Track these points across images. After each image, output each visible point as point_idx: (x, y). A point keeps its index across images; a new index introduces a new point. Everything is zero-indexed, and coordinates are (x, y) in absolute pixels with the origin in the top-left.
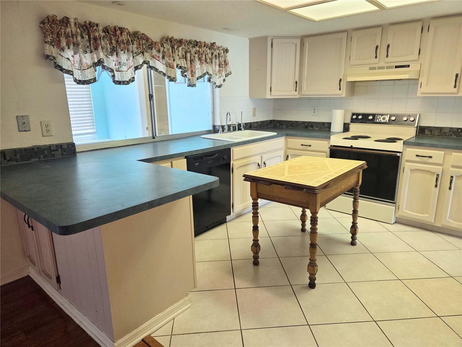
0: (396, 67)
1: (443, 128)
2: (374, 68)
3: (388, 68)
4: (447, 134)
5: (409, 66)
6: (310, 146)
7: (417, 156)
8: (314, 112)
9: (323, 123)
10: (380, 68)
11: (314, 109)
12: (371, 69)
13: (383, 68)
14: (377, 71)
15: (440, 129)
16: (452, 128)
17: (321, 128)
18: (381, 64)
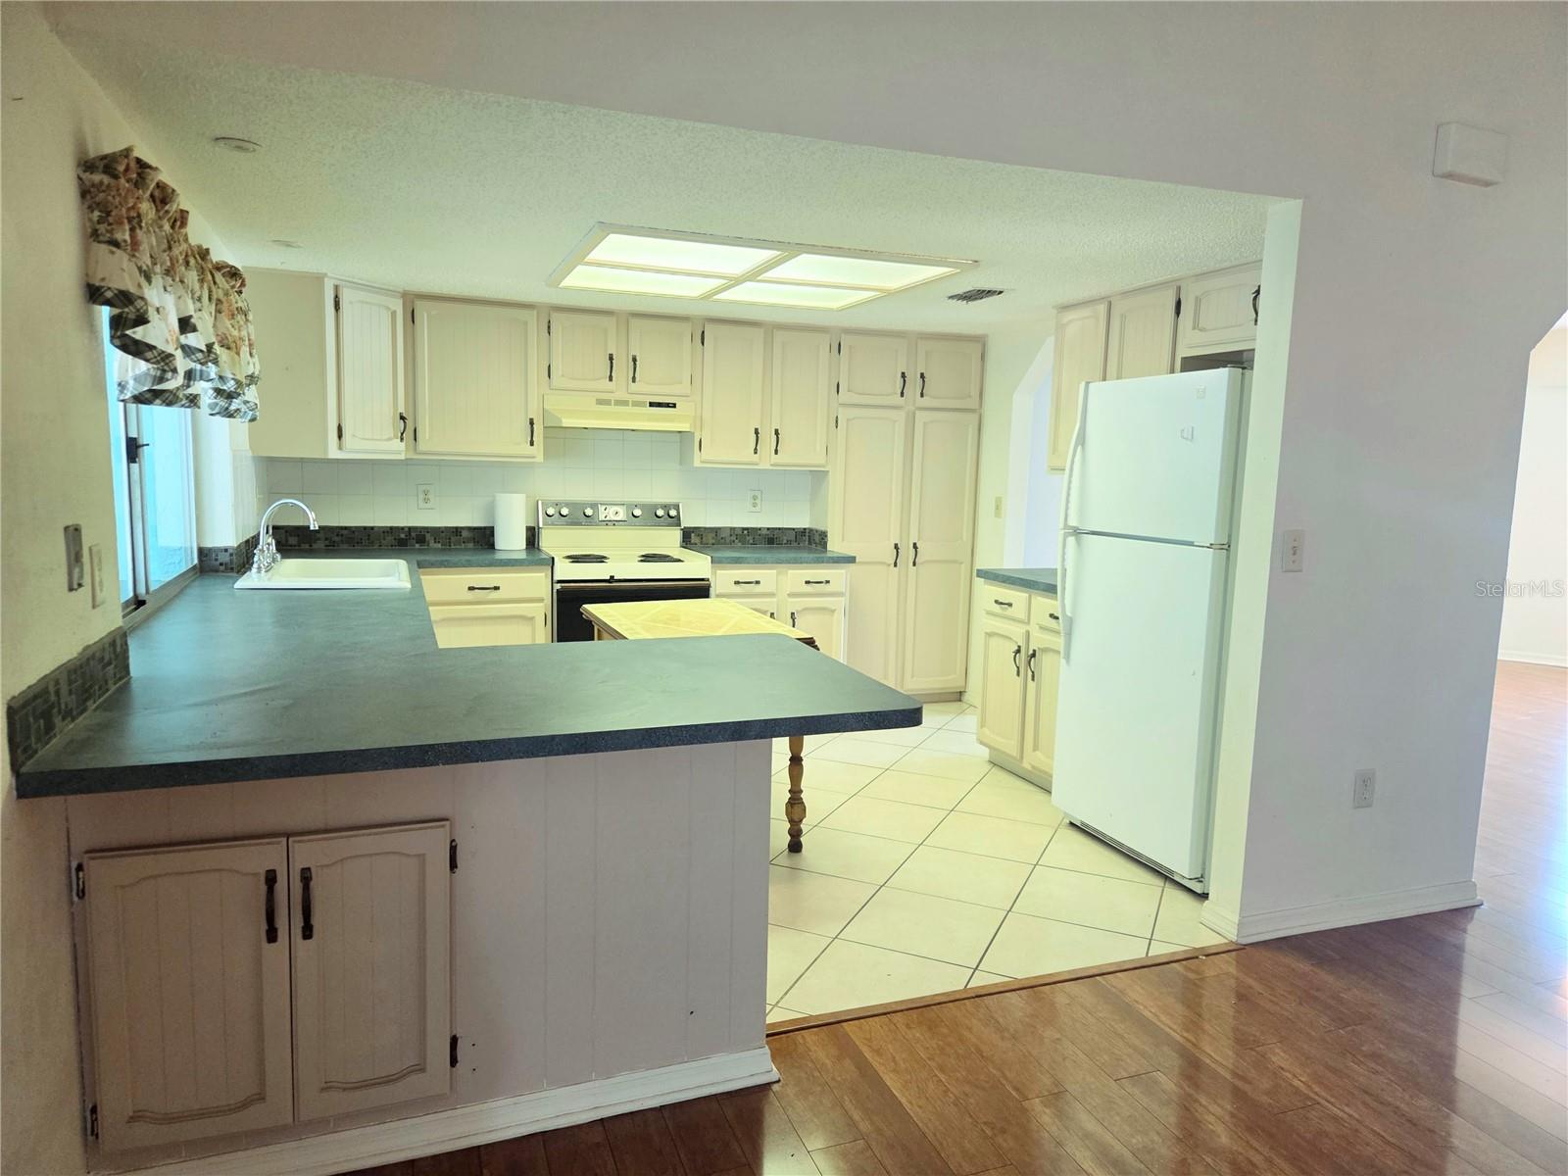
0: (652, 404)
1: (720, 528)
2: (607, 402)
3: (636, 404)
4: (728, 541)
5: (674, 406)
6: (497, 588)
7: (737, 583)
8: (426, 501)
9: (457, 528)
10: (618, 403)
11: (426, 493)
12: (600, 402)
13: (625, 403)
14: (612, 408)
15: (716, 531)
16: (734, 528)
17: (450, 542)
18: (622, 395)
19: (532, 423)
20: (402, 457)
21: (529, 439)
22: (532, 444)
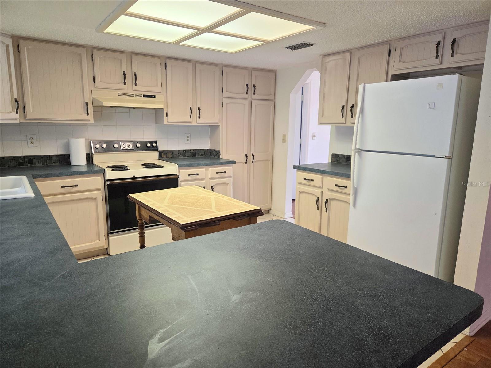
0: (144, 96)
1: (173, 151)
2: (123, 95)
3: (137, 95)
4: (177, 156)
5: (154, 97)
6: (76, 186)
7: (189, 175)
8: (32, 143)
9: (50, 156)
10: (129, 95)
11: (32, 139)
12: (120, 94)
13: (131, 95)
14: (126, 98)
15: (172, 152)
16: (180, 150)
17: (46, 163)
18: (130, 91)
19: (87, 104)
20: (18, 121)
21: (86, 112)
22: (88, 114)
